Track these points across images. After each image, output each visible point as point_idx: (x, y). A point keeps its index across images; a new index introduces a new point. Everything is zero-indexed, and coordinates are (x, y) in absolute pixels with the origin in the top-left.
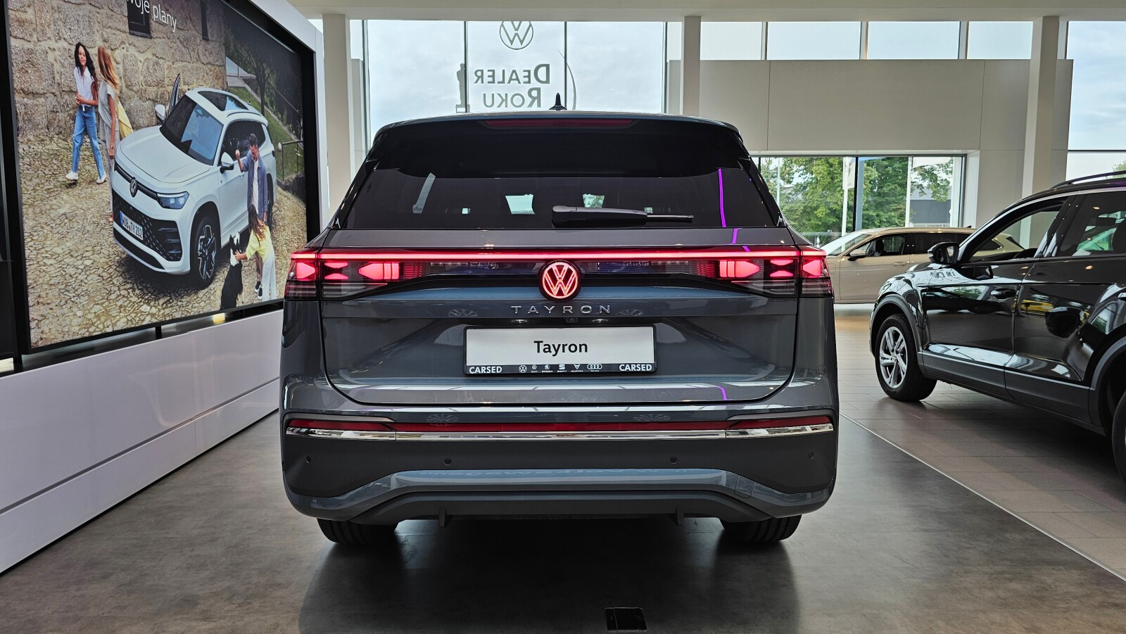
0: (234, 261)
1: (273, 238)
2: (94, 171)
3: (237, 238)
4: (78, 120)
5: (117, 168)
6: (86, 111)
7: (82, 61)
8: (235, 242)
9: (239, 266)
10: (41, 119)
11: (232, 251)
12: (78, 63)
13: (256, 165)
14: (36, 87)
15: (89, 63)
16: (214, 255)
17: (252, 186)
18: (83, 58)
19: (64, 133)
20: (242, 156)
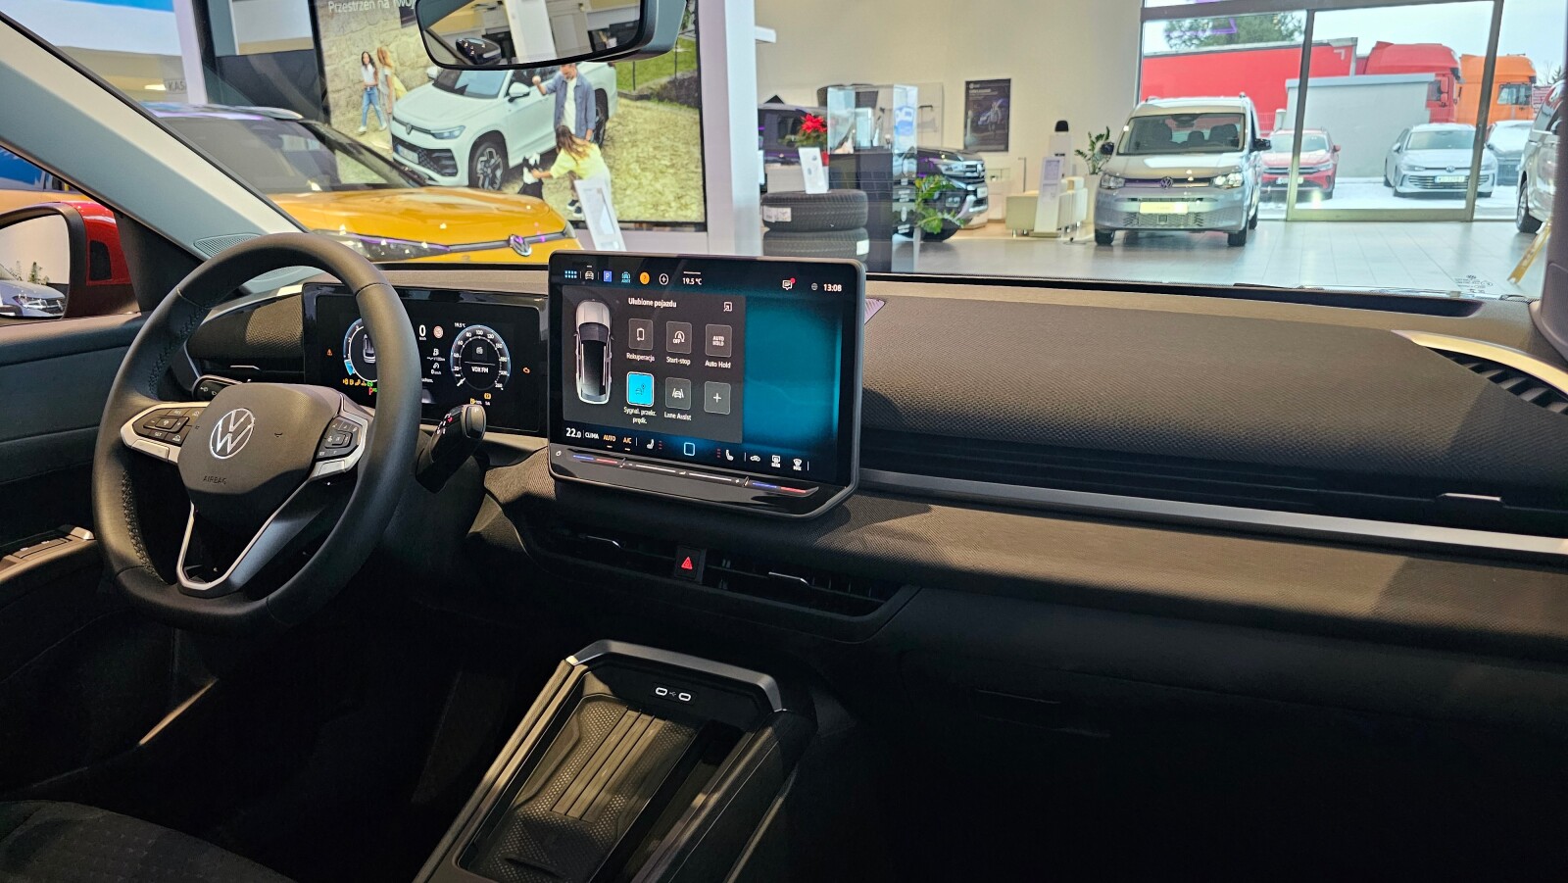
0: (529, 178)
1: (605, 156)
2: (377, 124)
3: (534, 158)
4: (365, 97)
5: (394, 119)
6: (371, 93)
7: (367, 61)
8: (532, 162)
9: (539, 184)
10: (343, 103)
11: (526, 170)
12: (364, 64)
13: (572, 84)
14: (340, 87)
15: (371, 61)
16: (499, 173)
17: (563, 106)
18: (367, 60)
19: (356, 106)
20: (542, 81)
